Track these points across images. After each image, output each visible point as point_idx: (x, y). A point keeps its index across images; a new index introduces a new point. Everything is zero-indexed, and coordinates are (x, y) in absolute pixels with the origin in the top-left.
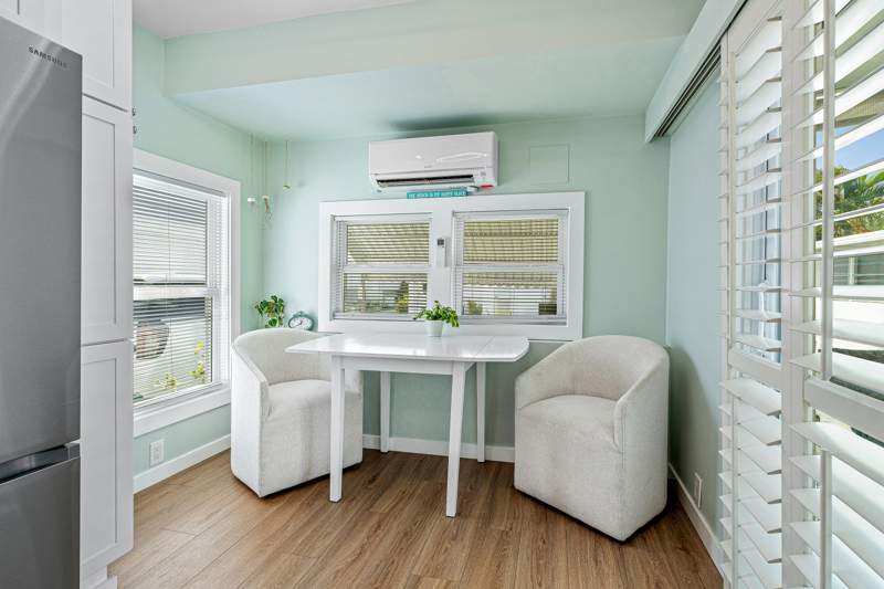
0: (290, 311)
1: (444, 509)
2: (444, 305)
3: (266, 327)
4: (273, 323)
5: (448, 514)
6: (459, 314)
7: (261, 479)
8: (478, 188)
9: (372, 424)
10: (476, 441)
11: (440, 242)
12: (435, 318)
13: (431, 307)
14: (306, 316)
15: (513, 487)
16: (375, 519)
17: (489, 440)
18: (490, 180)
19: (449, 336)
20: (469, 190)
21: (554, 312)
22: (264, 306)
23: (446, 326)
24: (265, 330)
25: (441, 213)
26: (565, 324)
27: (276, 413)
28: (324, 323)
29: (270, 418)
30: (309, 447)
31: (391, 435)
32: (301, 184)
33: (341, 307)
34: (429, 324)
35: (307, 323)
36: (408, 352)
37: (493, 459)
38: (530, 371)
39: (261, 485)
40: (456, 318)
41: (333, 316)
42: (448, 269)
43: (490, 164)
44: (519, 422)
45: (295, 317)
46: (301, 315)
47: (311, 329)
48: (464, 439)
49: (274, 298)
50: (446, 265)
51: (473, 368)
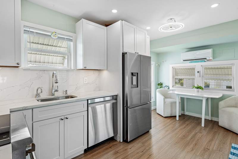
0: (164, 85)
1: (201, 125)
2: (199, 85)
3: (160, 88)
4: (161, 87)
5: (202, 126)
6: (203, 87)
7: (164, 114)
8: (208, 60)
9: (183, 109)
10: (208, 115)
11: (198, 72)
12: (197, 88)
13: (196, 86)
14: (167, 86)
15: (219, 125)
16: (186, 124)
17: (212, 116)
18: (211, 58)
19: (201, 92)
20: (205, 61)
21: (231, 88)
22: (159, 84)
23: (200, 90)
24: (160, 89)
25: (198, 66)
26: (234, 91)
27: (166, 103)
28: (171, 88)
29: (165, 104)
30: (172, 110)
31: (187, 112)
32: (166, 61)
33: (174, 85)
34: (196, 90)
35: (167, 88)
36: (191, 94)
37: (213, 120)
38: (223, 101)
39: (164, 115)
40: (203, 88)
41: (173, 87)
42: (200, 78)
43: (211, 56)
44: (220, 111)
45: (165, 86)
46: (166, 86)
47: (168, 89)
48: (206, 115)
49: (161, 83)
50: (200, 77)
51: (207, 99)
